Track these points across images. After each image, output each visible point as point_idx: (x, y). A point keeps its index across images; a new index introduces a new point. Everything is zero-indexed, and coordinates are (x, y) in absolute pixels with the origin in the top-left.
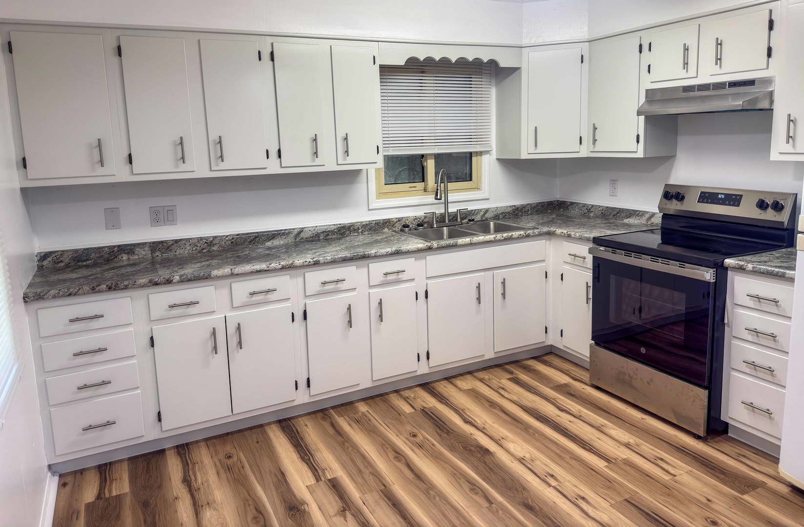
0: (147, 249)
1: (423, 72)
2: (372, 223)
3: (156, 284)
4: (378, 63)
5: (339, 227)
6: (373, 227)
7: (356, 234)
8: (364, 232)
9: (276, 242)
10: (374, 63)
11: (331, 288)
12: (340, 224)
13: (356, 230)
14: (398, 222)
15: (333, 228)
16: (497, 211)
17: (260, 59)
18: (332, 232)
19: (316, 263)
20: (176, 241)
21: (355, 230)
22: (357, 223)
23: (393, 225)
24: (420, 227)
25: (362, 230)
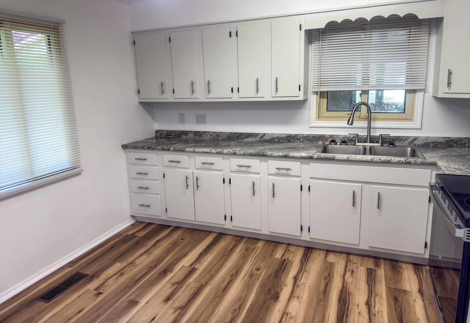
0: (192, 134)
1: (364, 30)
2: (310, 136)
3: (164, 150)
4: (304, 29)
5: (287, 136)
6: (311, 139)
7: (298, 142)
8: (304, 141)
9: (250, 139)
10: (300, 30)
11: (244, 169)
12: (288, 134)
13: (299, 139)
14: (330, 138)
15: (283, 136)
16: (427, 140)
17: (230, 36)
18: (283, 138)
19: (235, 154)
20: (204, 132)
21: (297, 139)
22: (300, 135)
23: (326, 139)
24: (343, 143)
25: (303, 140)
